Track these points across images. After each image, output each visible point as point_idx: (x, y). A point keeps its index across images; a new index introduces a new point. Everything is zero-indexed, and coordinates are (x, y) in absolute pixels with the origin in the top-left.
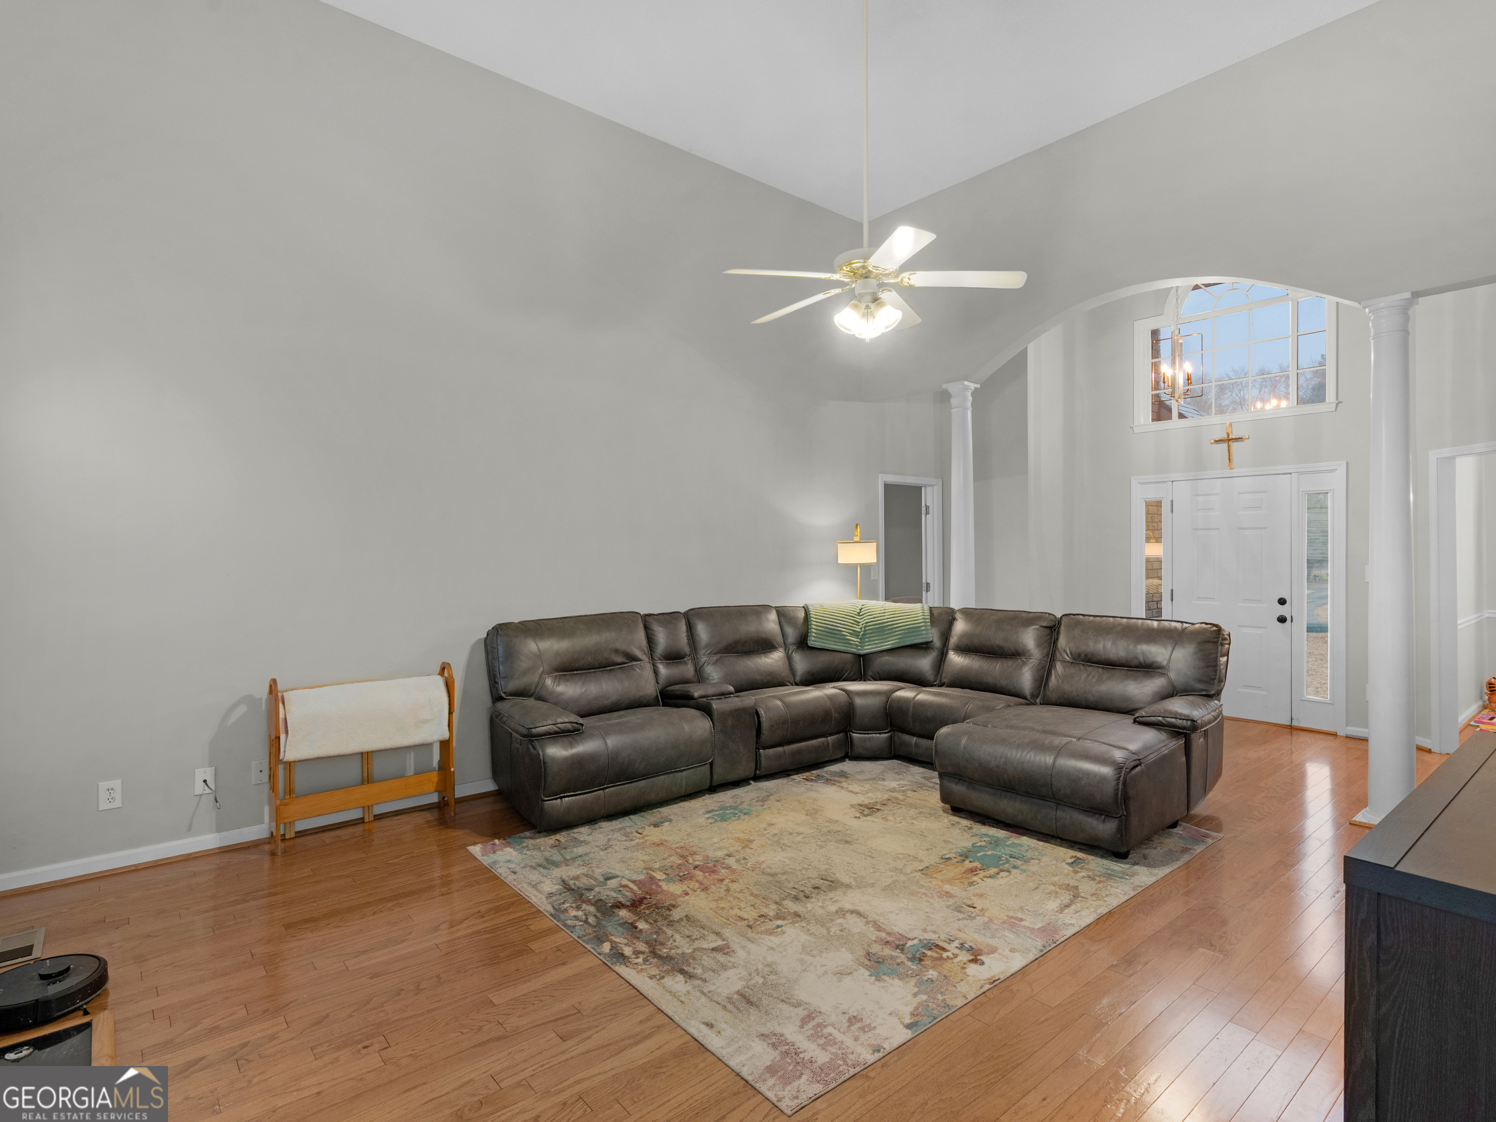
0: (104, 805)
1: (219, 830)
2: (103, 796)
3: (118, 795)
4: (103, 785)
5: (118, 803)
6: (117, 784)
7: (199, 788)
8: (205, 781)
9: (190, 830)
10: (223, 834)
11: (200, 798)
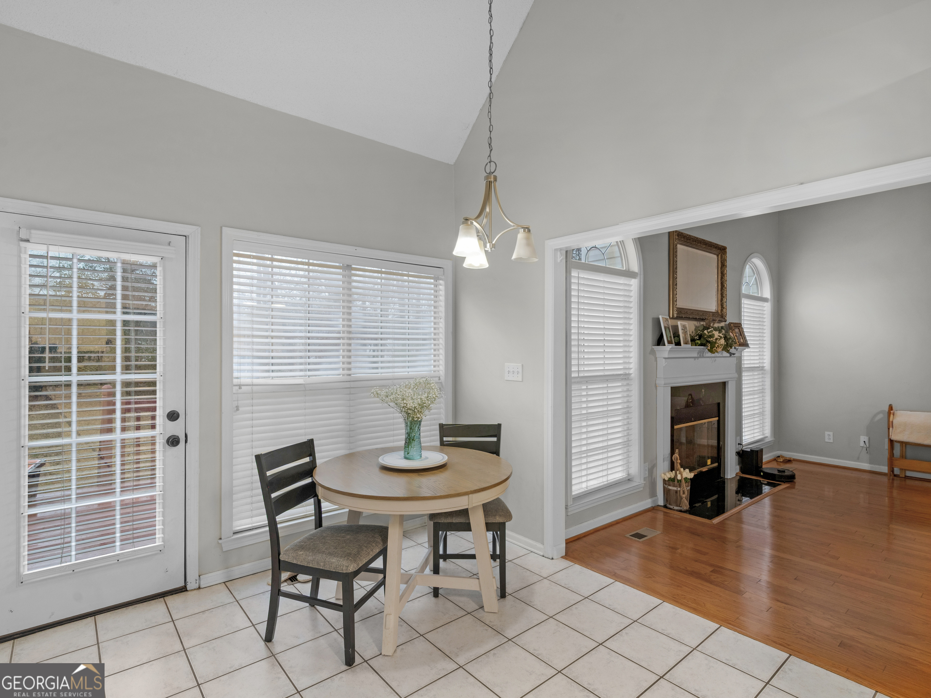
0: (827, 440)
1: (870, 463)
2: (827, 437)
3: (832, 437)
4: (827, 433)
5: (831, 441)
6: (831, 433)
7: (862, 444)
8: (864, 442)
9: (858, 459)
10: (872, 465)
11: (862, 448)
